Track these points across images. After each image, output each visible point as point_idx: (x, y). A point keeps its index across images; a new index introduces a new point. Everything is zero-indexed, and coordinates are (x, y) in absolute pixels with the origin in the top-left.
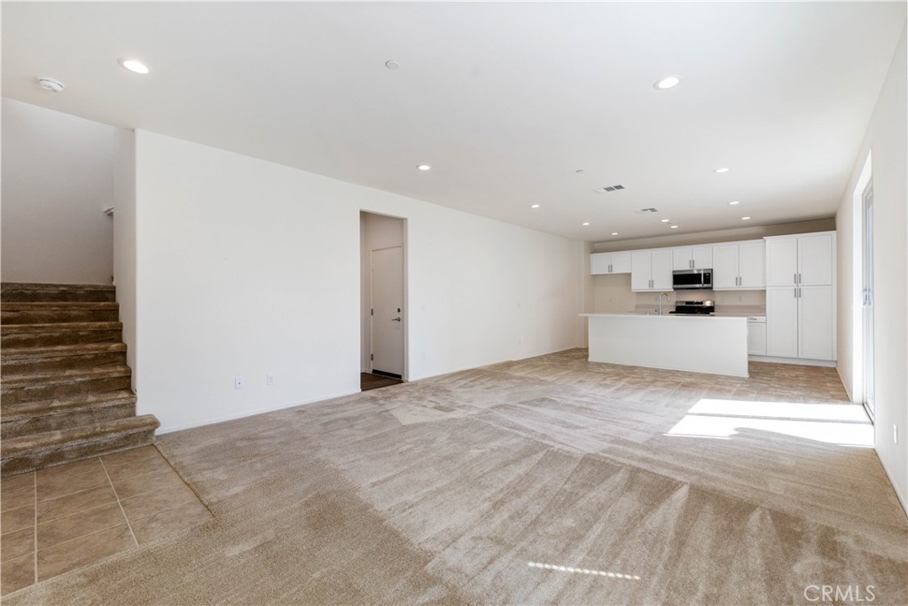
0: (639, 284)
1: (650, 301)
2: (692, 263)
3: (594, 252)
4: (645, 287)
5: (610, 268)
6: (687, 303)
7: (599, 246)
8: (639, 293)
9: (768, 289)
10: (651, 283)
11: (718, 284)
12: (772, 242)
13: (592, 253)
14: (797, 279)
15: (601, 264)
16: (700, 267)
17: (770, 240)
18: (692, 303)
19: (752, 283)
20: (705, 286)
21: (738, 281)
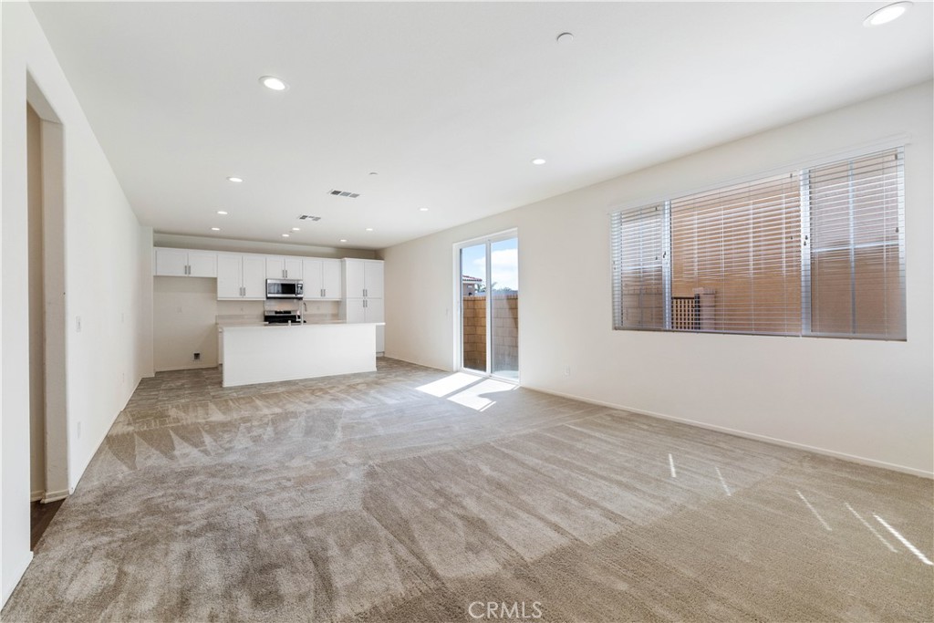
0: (226, 290)
2: (285, 273)
3: (161, 245)
4: (235, 295)
5: (188, 269)
6: (276, 312)
8: (223, 302)
9: (347, 301)
10: (243, 291)
11: (307, 295)
12: (351, 263)
13: (156, 246)
14: (365, 293)
15: (173, 262)
16: (292, 277)
17: (348, 262)
18: (280, 312)
19: (333, 294)
20: (299, 296)
21: (323, 293)
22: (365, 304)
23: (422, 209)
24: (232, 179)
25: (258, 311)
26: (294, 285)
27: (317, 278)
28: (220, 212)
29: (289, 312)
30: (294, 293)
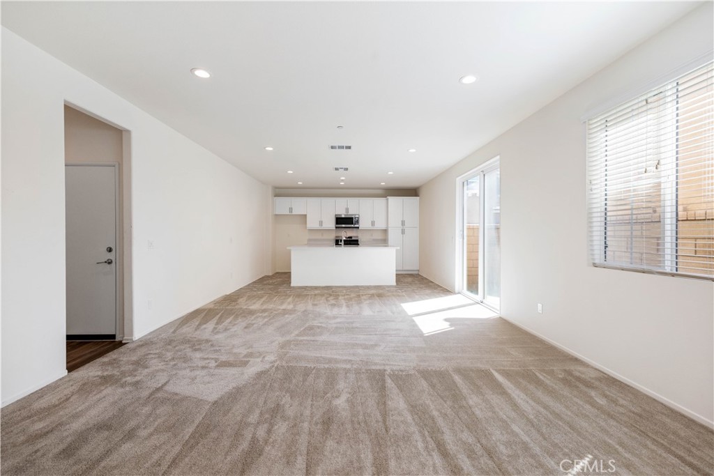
0: (312, 223)
1: (318, 236)
2: (347, 210)
3: (277, 195)
4: (316, 226)
5: (291, 210)
7: (281, 192)
8: (311, 230)
9: (389, 229)
10: (321, 223)
11: (362, 225)
12: (394, 201)
13: (275, 196)
14: (403, 223)
15: (283, 205)
16: (352, 212)
17: (391, 199)
19: (380, 225)
20: (356, 226)
21: (373, 223)
22: (403, 232)
23: (411, 151)
24: (267, 149)
25: (333, 236)
26: (352, 218)
27: (369, 213)
28: (289, 172)
29: (351, 237)
30: (352, 224)
